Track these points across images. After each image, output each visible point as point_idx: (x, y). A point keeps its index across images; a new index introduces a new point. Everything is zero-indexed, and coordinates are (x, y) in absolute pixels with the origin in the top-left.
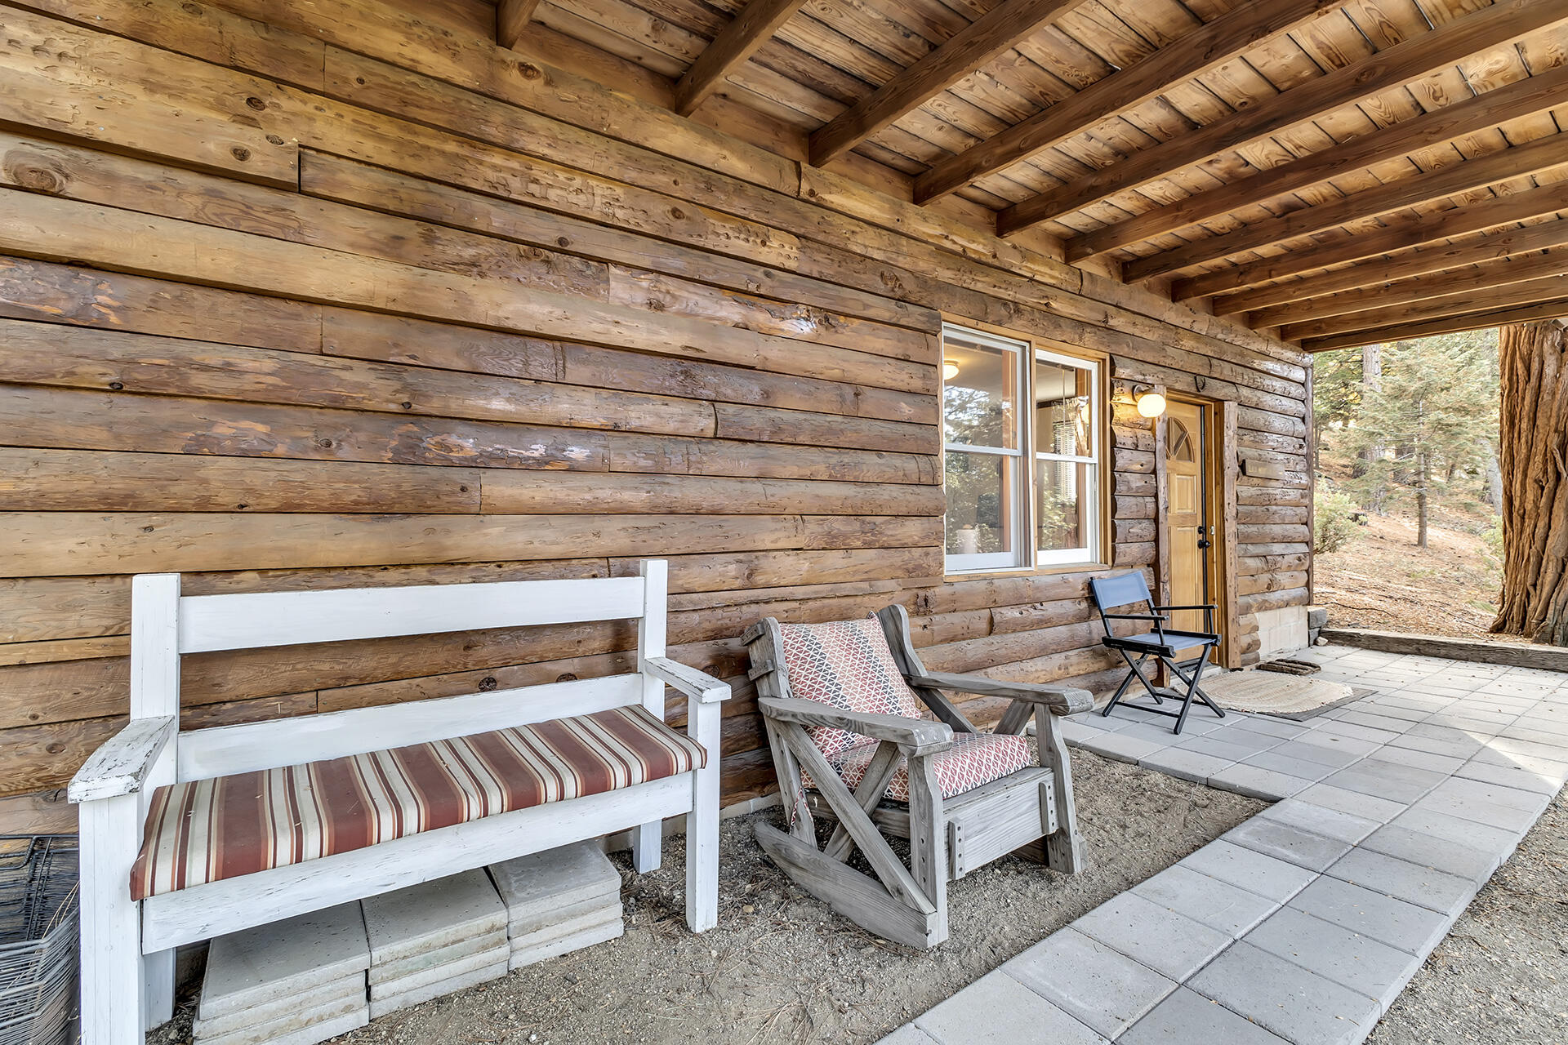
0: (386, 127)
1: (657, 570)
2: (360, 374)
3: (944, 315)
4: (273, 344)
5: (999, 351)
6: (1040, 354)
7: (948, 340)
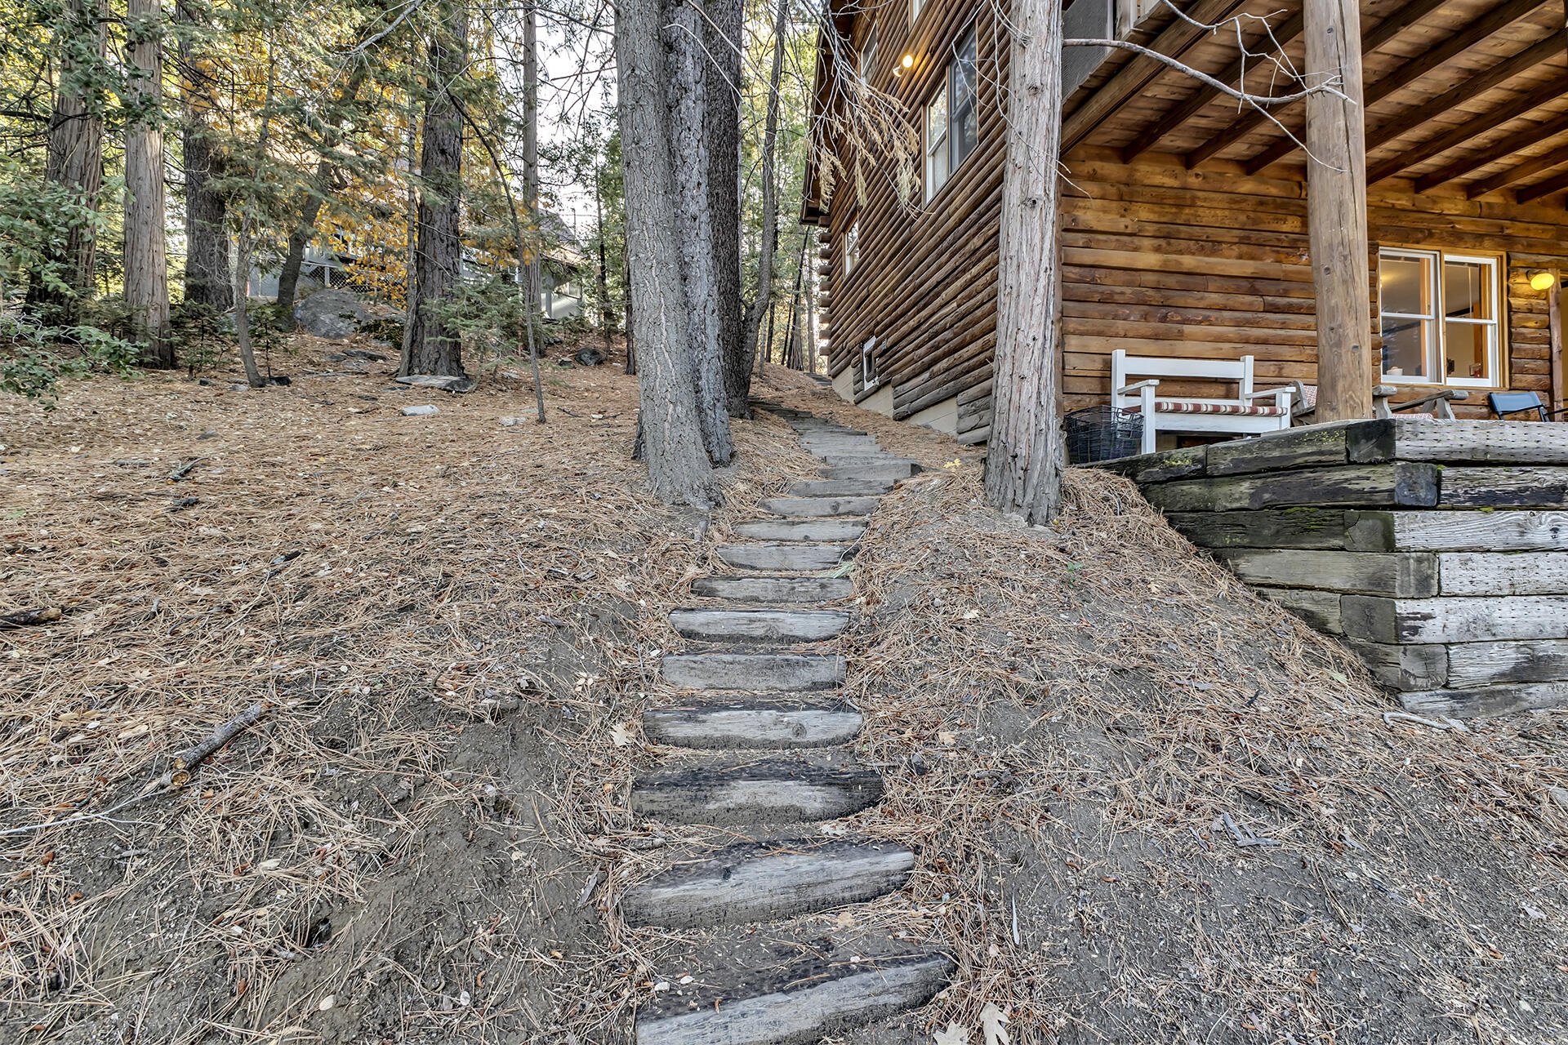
0: (1156, 208)
1: (1250, 359)
2: (1151, 292)
3: (1380, 242)
4: (1128, 284)
5: (1417, 260)
6: (1447, 257)
7: (1383, 257)
